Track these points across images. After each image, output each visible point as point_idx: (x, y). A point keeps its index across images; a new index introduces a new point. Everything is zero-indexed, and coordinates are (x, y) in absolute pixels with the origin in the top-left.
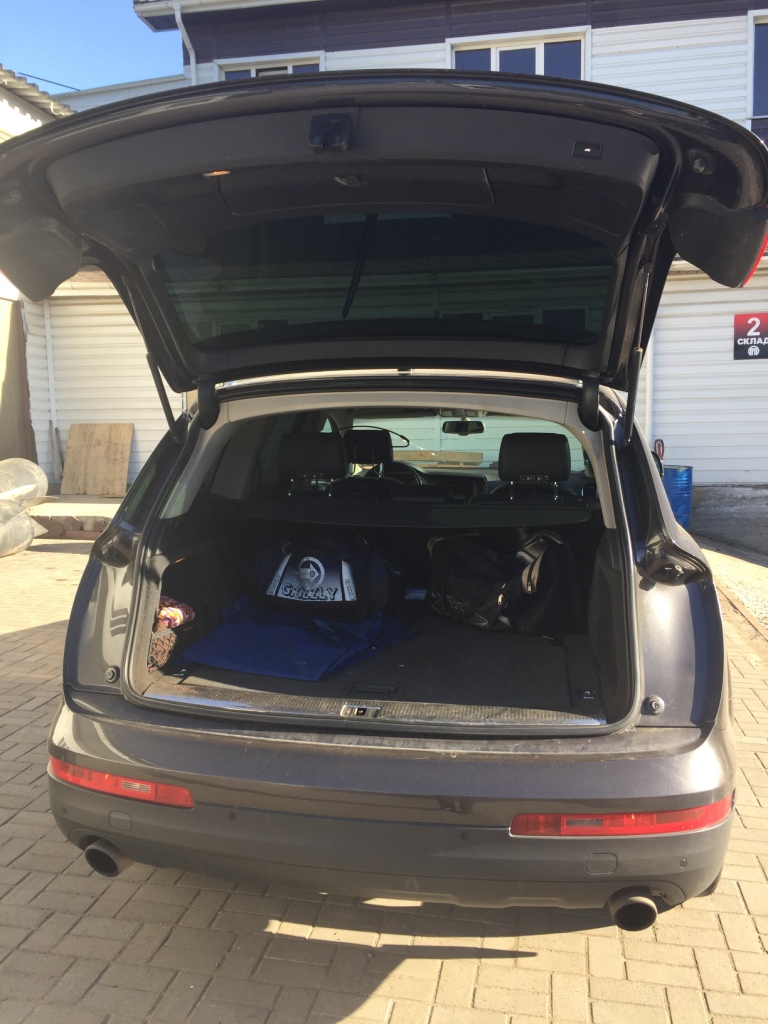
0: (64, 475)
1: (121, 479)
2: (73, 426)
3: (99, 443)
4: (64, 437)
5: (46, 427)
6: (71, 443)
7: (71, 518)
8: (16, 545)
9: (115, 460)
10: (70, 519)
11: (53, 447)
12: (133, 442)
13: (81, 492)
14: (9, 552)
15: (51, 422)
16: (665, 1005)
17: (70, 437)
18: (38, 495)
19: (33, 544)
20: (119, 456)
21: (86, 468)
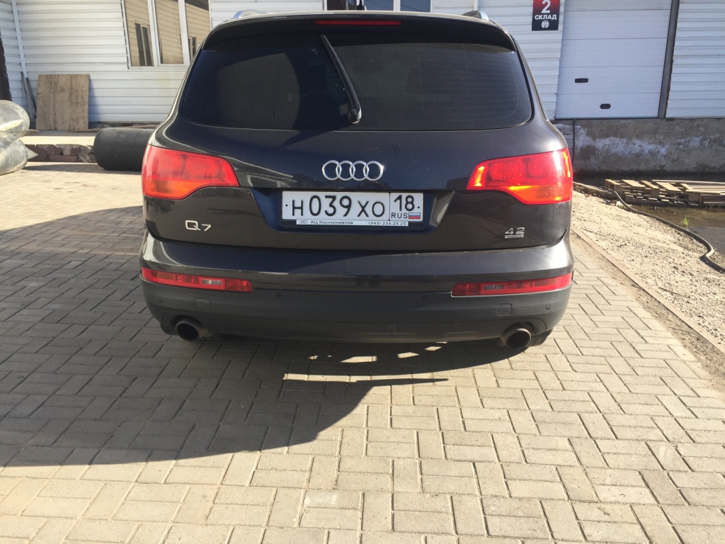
0: (37, 115)
1: (83, 118)
2: (40, 76)
3: (63, 90)
4: (34, 85)
5: (19, 77)
6: (40, 90)
7: (53, 145)
8: (16, 165)
9: (77, 103)
10: (51, 147)
11: (26, 93)
12: (91, 89)
13: (53, 128)
14: (11, 170)
15: (22, 73)
16: (522, 398)
17: (39, 85)
18: (23, 129)
19: (27, 165)
20: (80, 100)
21: (54, 109)
